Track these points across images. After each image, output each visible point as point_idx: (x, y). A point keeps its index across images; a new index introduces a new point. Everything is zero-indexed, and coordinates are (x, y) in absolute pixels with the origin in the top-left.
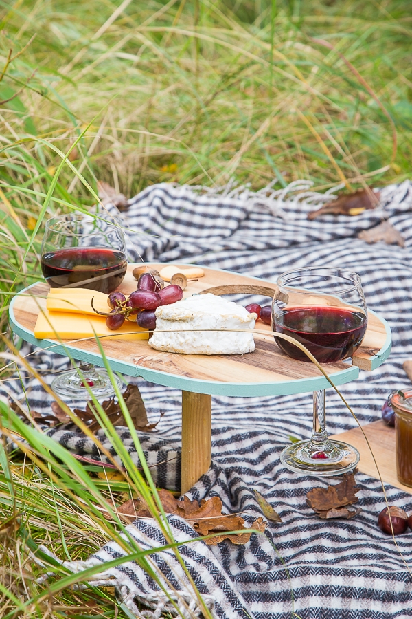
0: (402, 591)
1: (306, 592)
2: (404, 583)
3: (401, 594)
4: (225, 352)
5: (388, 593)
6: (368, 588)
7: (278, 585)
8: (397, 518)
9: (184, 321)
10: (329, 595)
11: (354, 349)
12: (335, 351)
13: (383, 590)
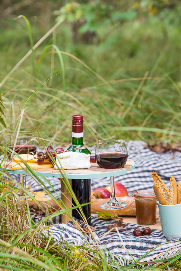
0: (145, 246)
1: (113, 248)
2: (146, 243)
3: (145, 248)
4: (81, 168)
5: (141, 247)
6: (134, 245)
7: (103, 246)
8: (140, 231)
9: (66, 158)
10: (121, 248)
11: (124, 164)
12: (118, 164)
13: (139, 246)
